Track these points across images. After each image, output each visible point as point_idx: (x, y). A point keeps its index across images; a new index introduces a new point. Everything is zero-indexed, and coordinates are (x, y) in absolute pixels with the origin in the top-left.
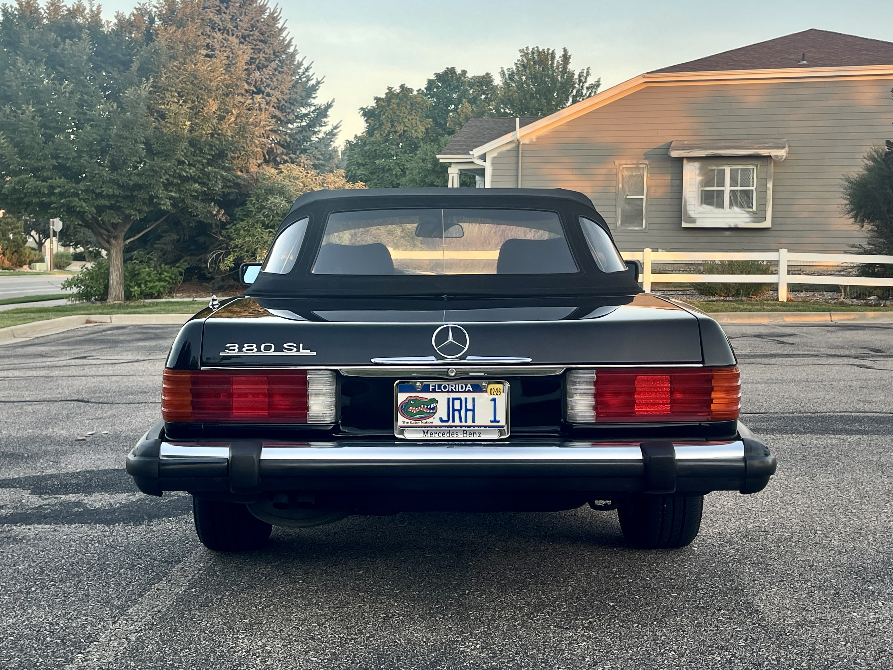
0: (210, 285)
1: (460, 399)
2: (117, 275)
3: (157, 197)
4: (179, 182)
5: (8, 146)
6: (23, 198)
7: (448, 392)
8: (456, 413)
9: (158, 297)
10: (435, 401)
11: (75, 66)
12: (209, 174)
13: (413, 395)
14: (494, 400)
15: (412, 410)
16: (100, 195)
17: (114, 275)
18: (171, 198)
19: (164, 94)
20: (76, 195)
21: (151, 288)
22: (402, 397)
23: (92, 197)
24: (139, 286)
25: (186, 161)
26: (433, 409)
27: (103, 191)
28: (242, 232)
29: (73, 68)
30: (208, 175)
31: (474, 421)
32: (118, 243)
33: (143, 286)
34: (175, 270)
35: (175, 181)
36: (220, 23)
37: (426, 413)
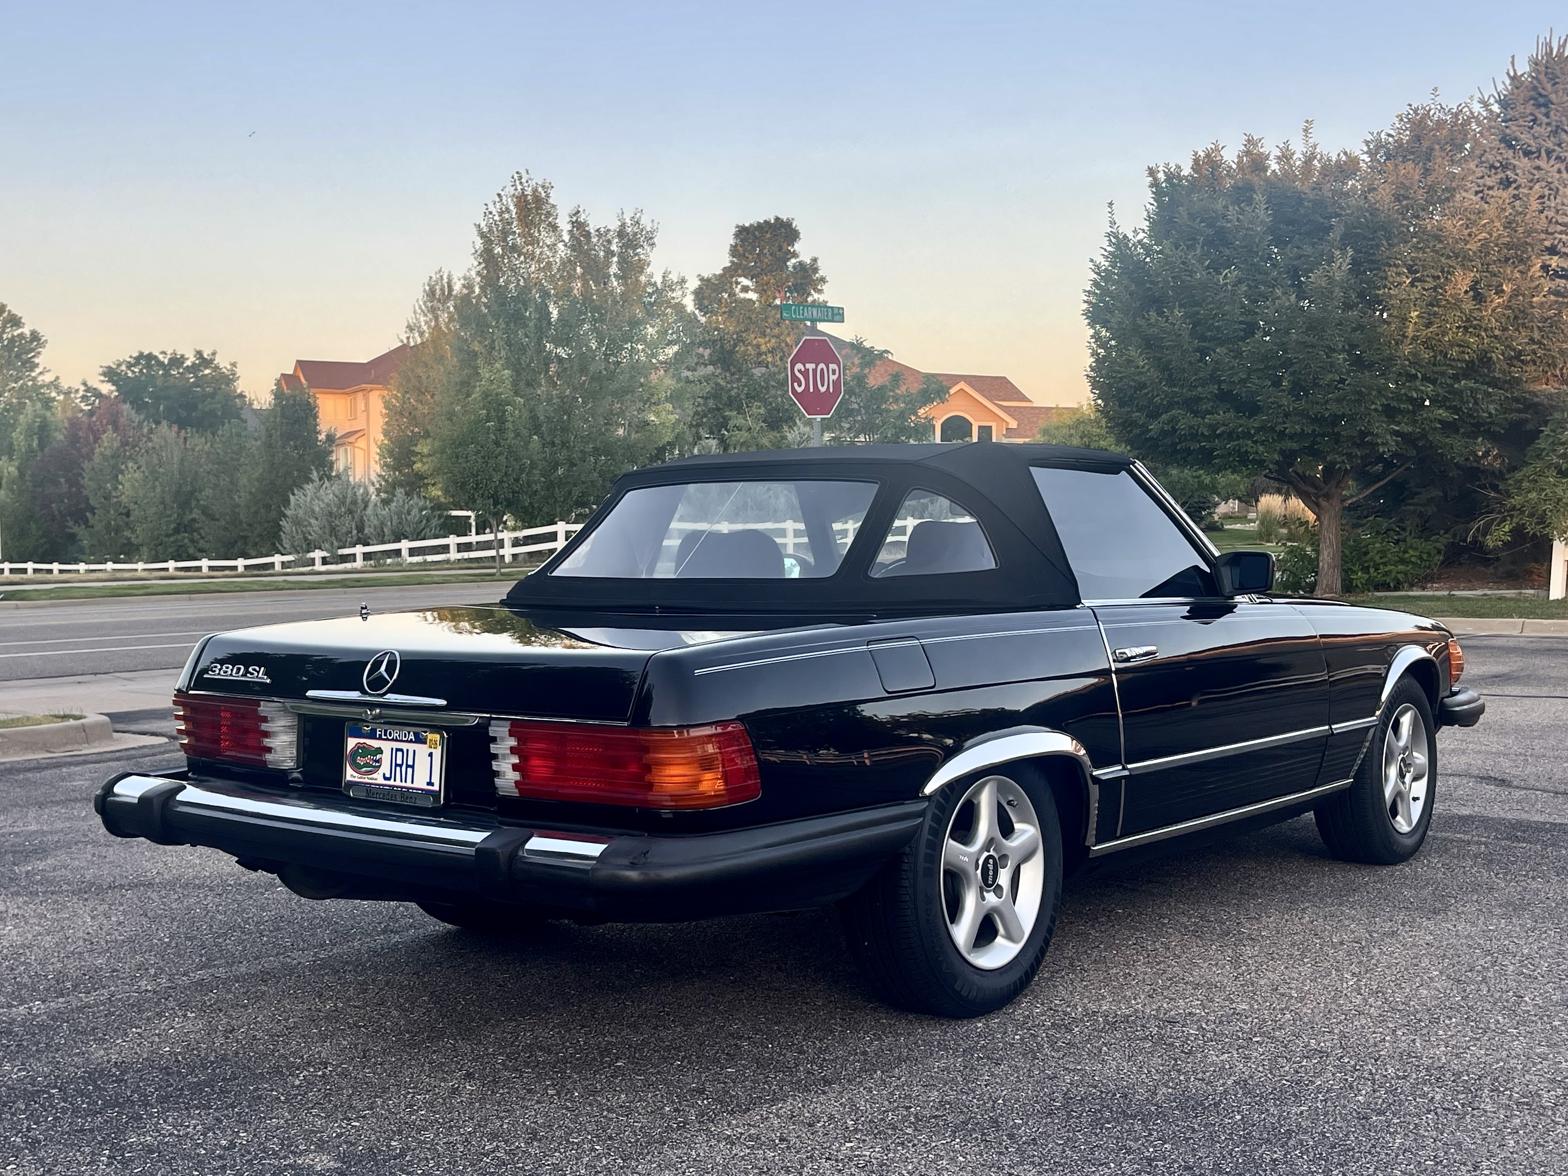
0: (1491, 570)
1: (402, 750)
2: (1329, 553)
3: (1372, 434)
4: (1411, 408)
5: (1149, 370)
6: (1177, 444)
7: (393, 740)
8: (398, 769)
9: (1396, 589)
10: (380, 751)
11: (1243, 244)
12: (1461, 392)
13: (362, 741)
14: (431, 755)
15: (360, 761)
16: (1282, 435)
17: (1326, 553)
18: (1396, 433)
19: (1385, 271)
20: (1247, 435)
21: (1386, 574)
22: (352, 743)
23: (1273, 438)
24: (1366, 570)
25: (1419, 375)
26: (376, 761)
27: (1286, 428)
28: (1525, 484)
29: (1241, 247)
30: (1459, 393)
31: (412, 782)
32: (1331, 505)
33: (1372, 570)
34: (1428, 546)
35: (1402, 406)
36: (1532, 142)
37: (371, 766)
